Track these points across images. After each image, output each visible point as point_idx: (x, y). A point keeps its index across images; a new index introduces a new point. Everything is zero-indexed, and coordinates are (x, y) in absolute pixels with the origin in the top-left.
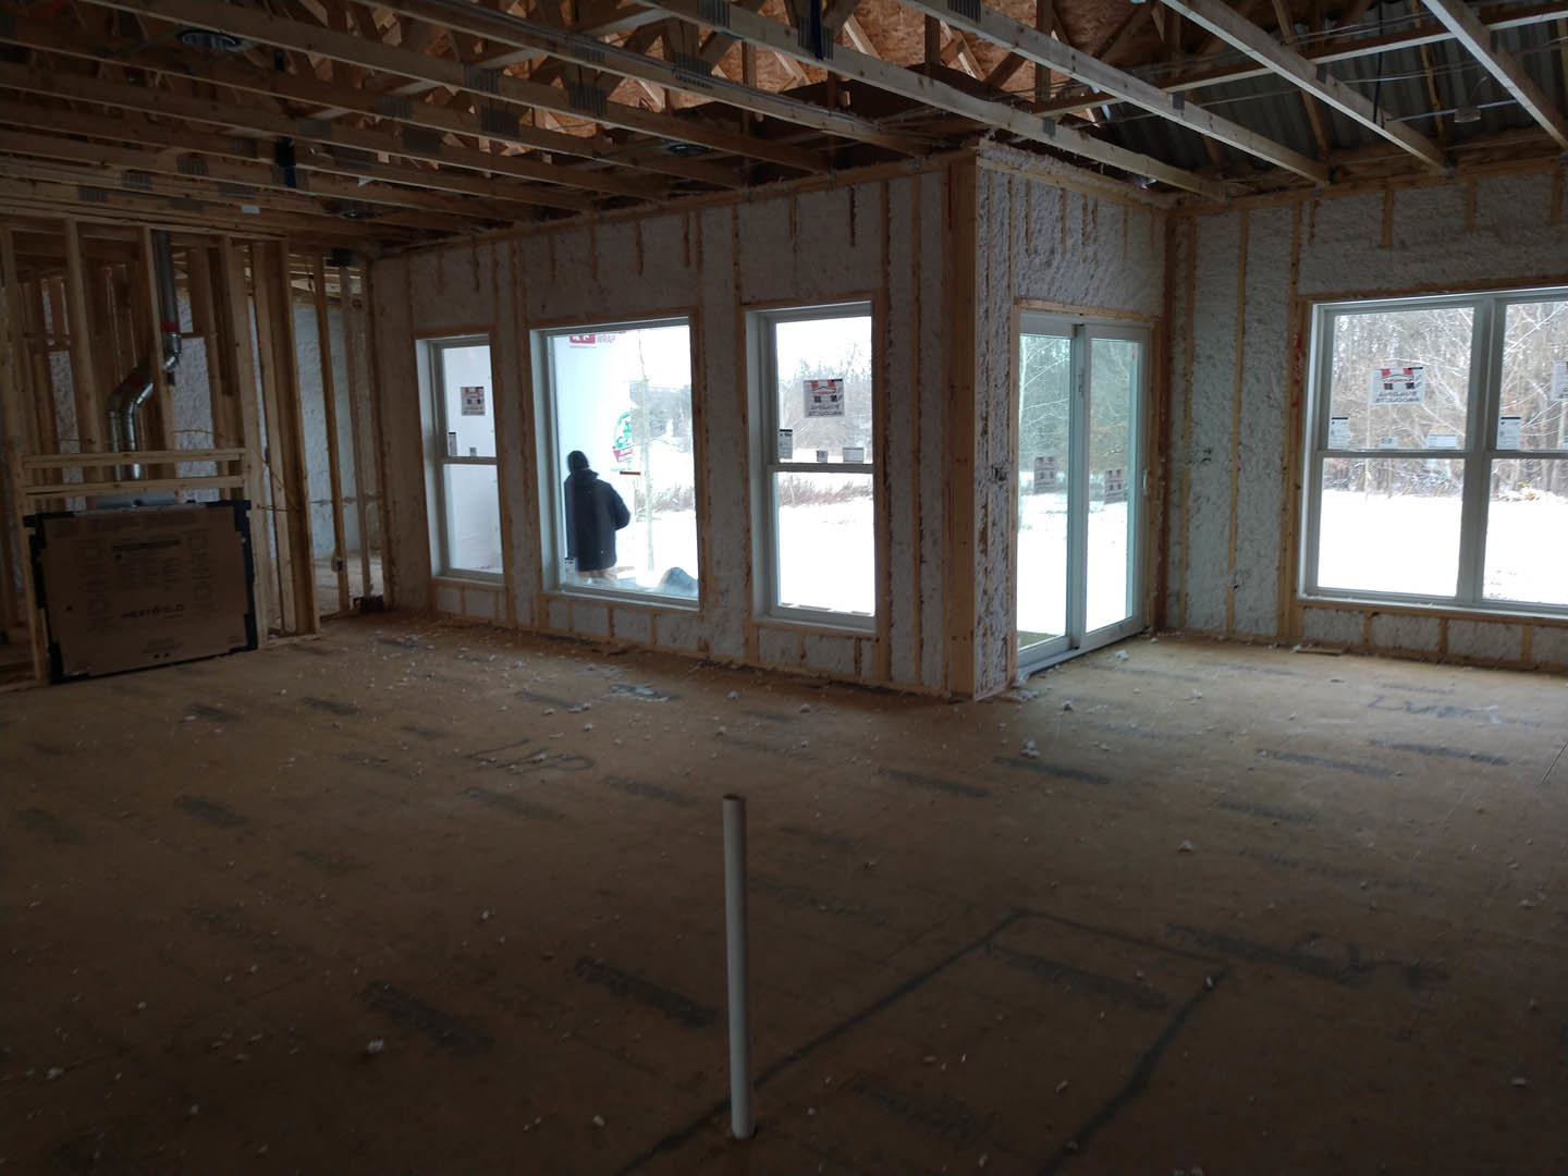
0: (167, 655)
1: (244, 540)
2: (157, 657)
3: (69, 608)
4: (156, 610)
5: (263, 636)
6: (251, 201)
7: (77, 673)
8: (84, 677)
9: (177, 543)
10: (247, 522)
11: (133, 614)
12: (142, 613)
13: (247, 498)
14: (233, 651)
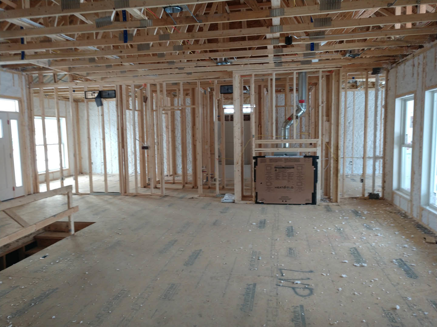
0: (286, 201)
1: (315, 169)
2: (283, 201)
3: (261, 183)
4: (285, 187)
5: (319, 201)
6: (314, 58)
7: (260, 202)
8: (262, 203)
9: (293, 168)
10: (317, 163)
11: (278, 187)
12: (280, 188)
13: (317, 156)
14: (306, 204)
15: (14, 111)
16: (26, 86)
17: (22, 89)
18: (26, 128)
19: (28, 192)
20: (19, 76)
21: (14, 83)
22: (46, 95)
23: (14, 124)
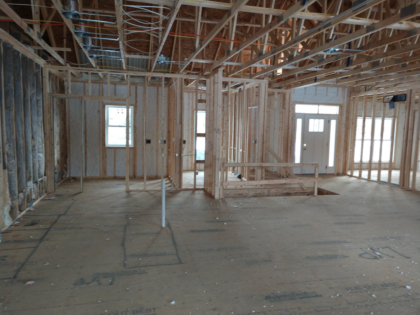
15: (336, 114)
16: (347, 95)
17: (344, 98)
18: (343, 126)
19: (338, 172)
20: (342, 89)
21: (337, 94)
22: (379, 99)
23: (333, 123)
